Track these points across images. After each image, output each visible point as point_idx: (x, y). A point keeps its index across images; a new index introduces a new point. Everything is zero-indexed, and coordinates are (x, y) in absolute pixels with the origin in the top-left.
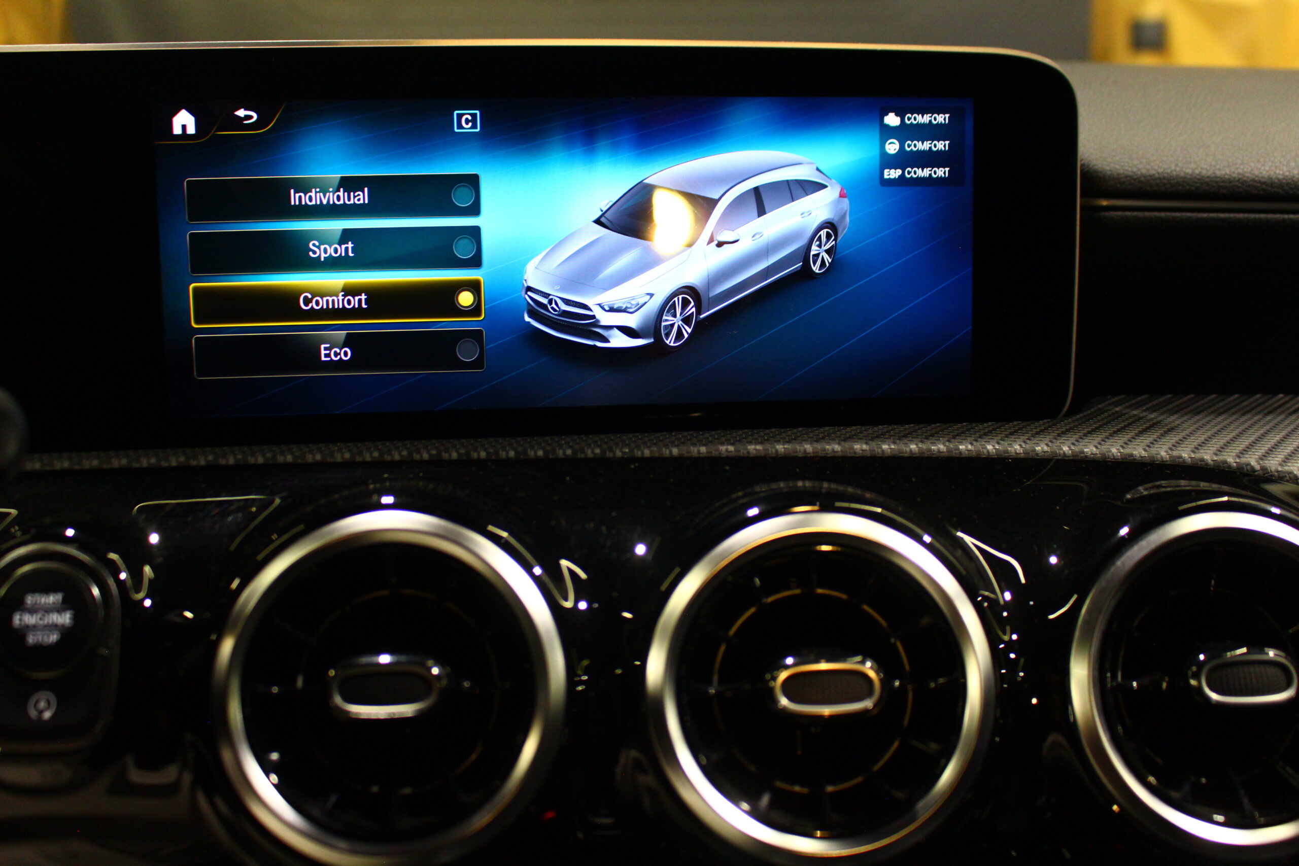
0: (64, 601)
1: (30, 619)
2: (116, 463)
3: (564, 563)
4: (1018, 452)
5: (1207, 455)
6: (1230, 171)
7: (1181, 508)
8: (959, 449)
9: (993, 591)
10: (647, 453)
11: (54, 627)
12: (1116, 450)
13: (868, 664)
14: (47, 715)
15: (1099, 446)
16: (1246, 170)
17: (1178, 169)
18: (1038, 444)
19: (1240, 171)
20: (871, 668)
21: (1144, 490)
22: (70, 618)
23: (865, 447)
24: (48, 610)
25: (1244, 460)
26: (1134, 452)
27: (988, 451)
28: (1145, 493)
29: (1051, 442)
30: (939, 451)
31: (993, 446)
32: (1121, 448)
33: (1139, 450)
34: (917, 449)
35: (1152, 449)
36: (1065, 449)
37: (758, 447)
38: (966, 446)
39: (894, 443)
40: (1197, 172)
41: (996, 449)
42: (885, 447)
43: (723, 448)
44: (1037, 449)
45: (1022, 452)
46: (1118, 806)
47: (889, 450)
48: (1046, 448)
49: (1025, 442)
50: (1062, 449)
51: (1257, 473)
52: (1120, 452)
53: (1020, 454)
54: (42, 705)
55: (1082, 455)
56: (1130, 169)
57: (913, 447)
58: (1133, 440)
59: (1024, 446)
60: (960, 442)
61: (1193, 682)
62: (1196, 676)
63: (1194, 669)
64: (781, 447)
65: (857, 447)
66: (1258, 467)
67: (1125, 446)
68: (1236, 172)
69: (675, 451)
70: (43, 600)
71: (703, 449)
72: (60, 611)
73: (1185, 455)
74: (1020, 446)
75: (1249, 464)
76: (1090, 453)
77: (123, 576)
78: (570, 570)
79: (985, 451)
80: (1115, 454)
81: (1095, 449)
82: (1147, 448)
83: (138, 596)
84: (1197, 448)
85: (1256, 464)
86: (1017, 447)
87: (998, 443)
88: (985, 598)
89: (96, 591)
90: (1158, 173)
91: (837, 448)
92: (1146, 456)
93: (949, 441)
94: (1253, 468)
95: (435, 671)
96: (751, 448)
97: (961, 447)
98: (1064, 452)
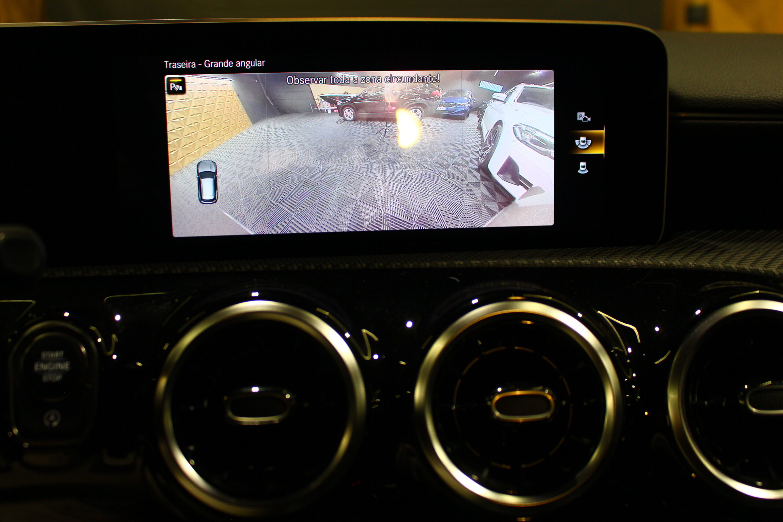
0: (65, 355)
1: (44, 367)
2: (92, 274)
3: (364, 331)
4: (633, 264)
5: (747, 266)
6: (758, 96)
7: (731, 298)
8: (598, 263)
9: (622, 348)
10: (411, 265)
11: (59, 371)
12: (691, 263)
13: (547, 391)
14: (55, 424)
15: (682, 261)
16: (768, 95)
17: (727, 94)
18: (645, 259)
19: (765, 95)
20: (549, 393)
21: (709, 287)
22: (68, 366)
23: (541, 261)
24: (55, 361)
25: (769, 269)
26: (703, 264)
27: (615, 264)
28: (710, 289)
29: (653, 258)
30: (586, 264)
31: (618, 261)
32: (695, 262)
33: (705, 263)
34: (573, 263)
35: (713, 263)
36: (661, 262)
37: (478, 262)
38: (602, 261)
39: (559, 259)
40: (738, 96)
41: (620, 263)
42: (553, 261)
43: (457, 263)
44: (644, 262)
45: (635, 264)
46: (695, 474)
47: (556, 263)
48: (650, 262)
49: (637, 259)
50: (659, 263)
51: (776, 277)
52: (694, 265)
53: (635, 265)
54: (52, 418)
55: (672, 266)
56: (698, 95)
57: (570, 261)
58: (702, 257)
59: (637, 261)
60: (599, 259)
61: (741, 402)
62: (743, 398)
63: (742, 394)
64: (491, 262)
65: (537, 261)
66: (777, 273)
67: (697, 260)
68: (762, 96)
69: (428, 265)
70: (52, 355)
71: (445, 263)
72: (62, 362)
73: (733, 266)
74: (634, 260)
75: (772, 271)
76: (676, 265)
77: (99, 340)
78: (368, 335)
79: (613, 264)
80: (691, 266)
81: (679, 263)
82: (711, 262)
83: (110, 353)
84: (740, 262)
85: (776, 271)
86: (633, 261)
87: (621, 259)
88: (616, 351)
89: (83, 350)
90: (715, 97)
91: (525, 262)
92: (710, 266)
93: (592, 258)
94: (774, 273)
95: (288, 396)
96: (473, 262)
97: (599, 262)
98: (661, 264)
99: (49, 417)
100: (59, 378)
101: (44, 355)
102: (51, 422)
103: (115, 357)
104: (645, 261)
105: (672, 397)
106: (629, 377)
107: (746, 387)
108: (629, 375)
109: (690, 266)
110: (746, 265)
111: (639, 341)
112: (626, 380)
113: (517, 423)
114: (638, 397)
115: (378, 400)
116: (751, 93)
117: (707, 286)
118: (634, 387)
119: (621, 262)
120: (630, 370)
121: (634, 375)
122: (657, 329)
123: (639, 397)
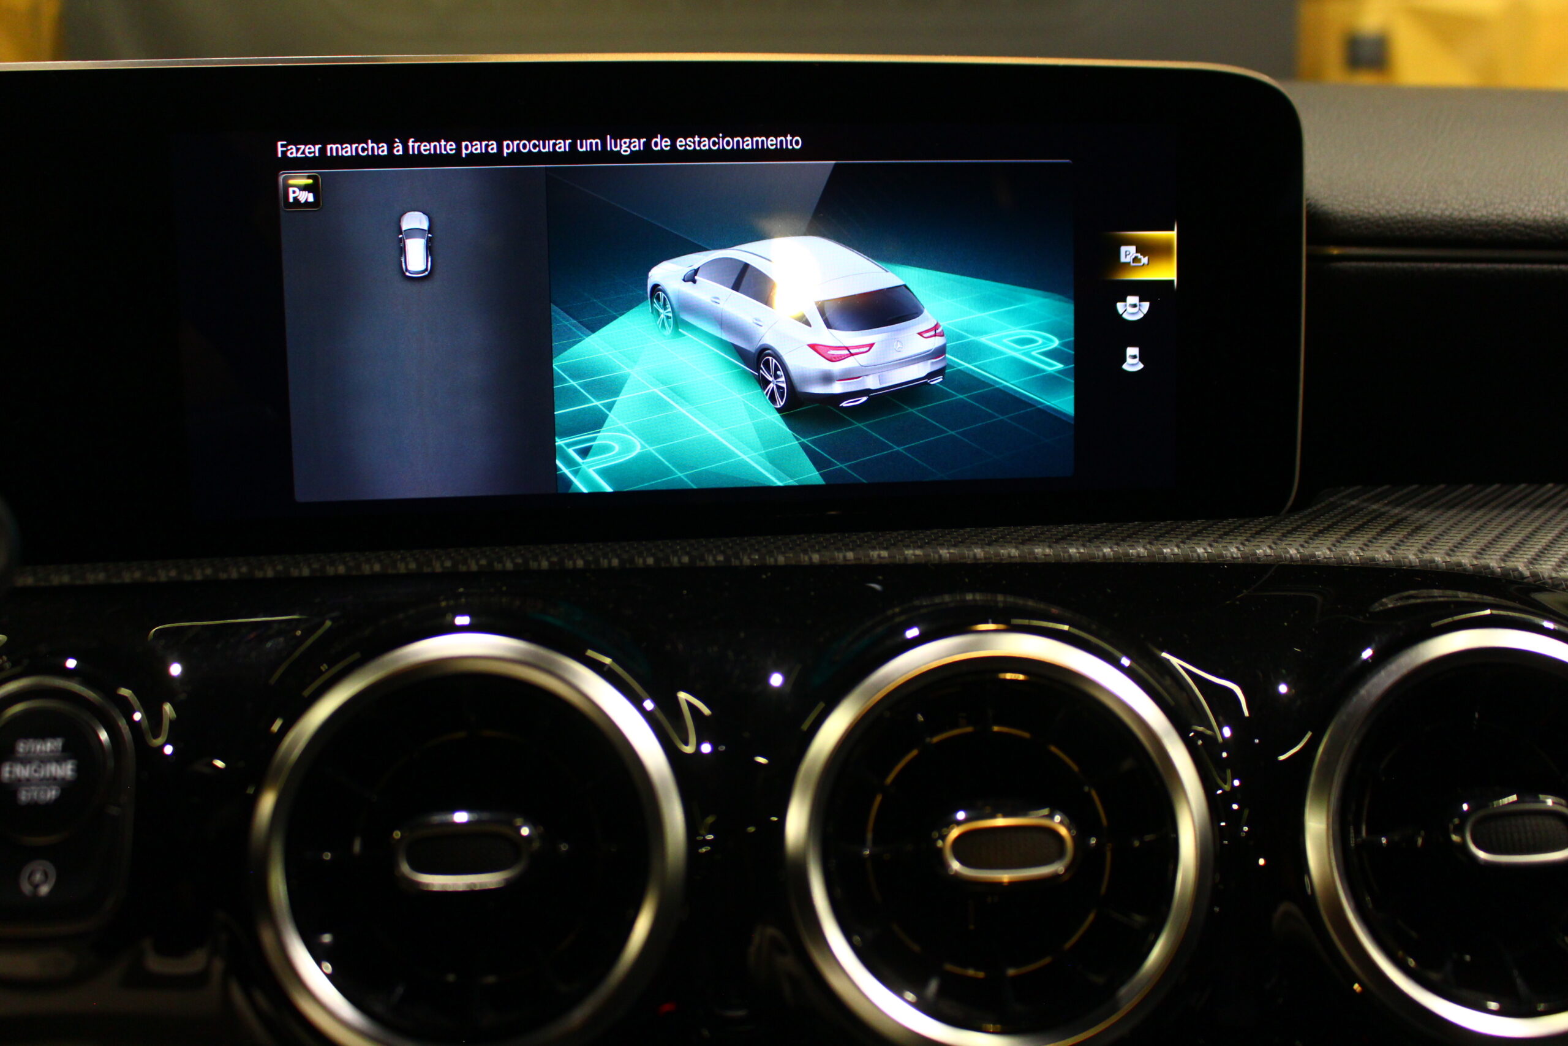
0: (65, 748)
1: (22, 772)
2: (127, 578)
3: (682, 695)
4: (1235, 556)
5: (1466, 559)
6: (1487, 213)
7: (1434, 624)
8: (1163, 553)
9: (1211, 728)
10: (781, 560)
11: (52, 780)
12: (1352, 554)
13: (1057, 819)
14: (44, 890)
15: (1333, 549)
17: (1424, 210)
18: (1258, 545)
19: (1500, 212)
20: (1061, 823)
21: (1389, 603)
22: (72, 770)
23: (1048, 551)
24: (45, 760)
25: (1510, 564)
26: (1376, 556)
27: (1198, 555)
28: (1391, 606)
29: (1275, 543)
30: (1138, 555)
31: (1204, 549)
32: (1359, 551)
33: (1382, 553)
34: (1112, 554)
35: (1397, 552)
36: (1292, 552)
37: (918, 552)
38: (1172, 550)
39: (1084, 546)
40: (1447, 213)
41: (1208, 553)
42: (1073, 551)
43: (874, 554)
44: (1258, 552)
45: (1239, 556)
46: (1361, 985)
47: (1078, 555)
48: (1268, 551)
49: (1243, 544)
50: (1288, 552)
51: (1525, 581)
52: (1359, 556)
54: (38, 877)
55: (1313, 559)
56: (1366, 211)
57: (1107, 550)
58: (1374, 540)
59: (1242, 549)
60: (1165, 544)
61: (1454, 837)
62: (1460, 831)
63: (1456, 821)
64: (945, 553)
65: (1038, 551)
66: (1527, 573)
67: (1365, 548)
68: (1495, 213)
69: (816, 558)
70: (39, 747)
71: (850, 555)
72: (59, 761)
73: (1438, 559)
74: (1237, 548)
75: (1517, 570)
76: (1322, 557)
77: (137, 716)
78: (690, 705)
79: (1195, 555)
80: (1353, 558)
81: (1328, 552)
82: (1392, 551)
83: (158, 742)
84: (1451, 552)
85: (1525, 569)
86: (1234, 550)
87: (1211, 546)
88: (1199, 735)
89: (104, 736)
90: (1401, 215)
91: (1014, 552)
92: (1391, 559)
93: (1150, 543)
94: (1521, 574)
95: (525, 831)
96: (909, 553)
97: (1165, 551)
98: (1291, 556)
99: (31, 874)
100: (52, 794)
101: (22, 747)
102: (36, 886)
103: (168, 750)
104: (1259, 549)
105: (1316, 825)
106: (1227, 786)
107: (1465, 807)
108: (1225, 783)
109: (1350, 558)
110: (1464, 556)
111: (1247, 714)
112: (1220, 792)
113: (997, 885)
114: (1244, 828)
115: (711, 837)
116: (1472, 207)
117: (1384, 600)
118: (1235, 806)
119: (1210, 551)
120: (1229, 772)
121: (1236, 783)
122: (1283, 689)
123: (1247, 829)
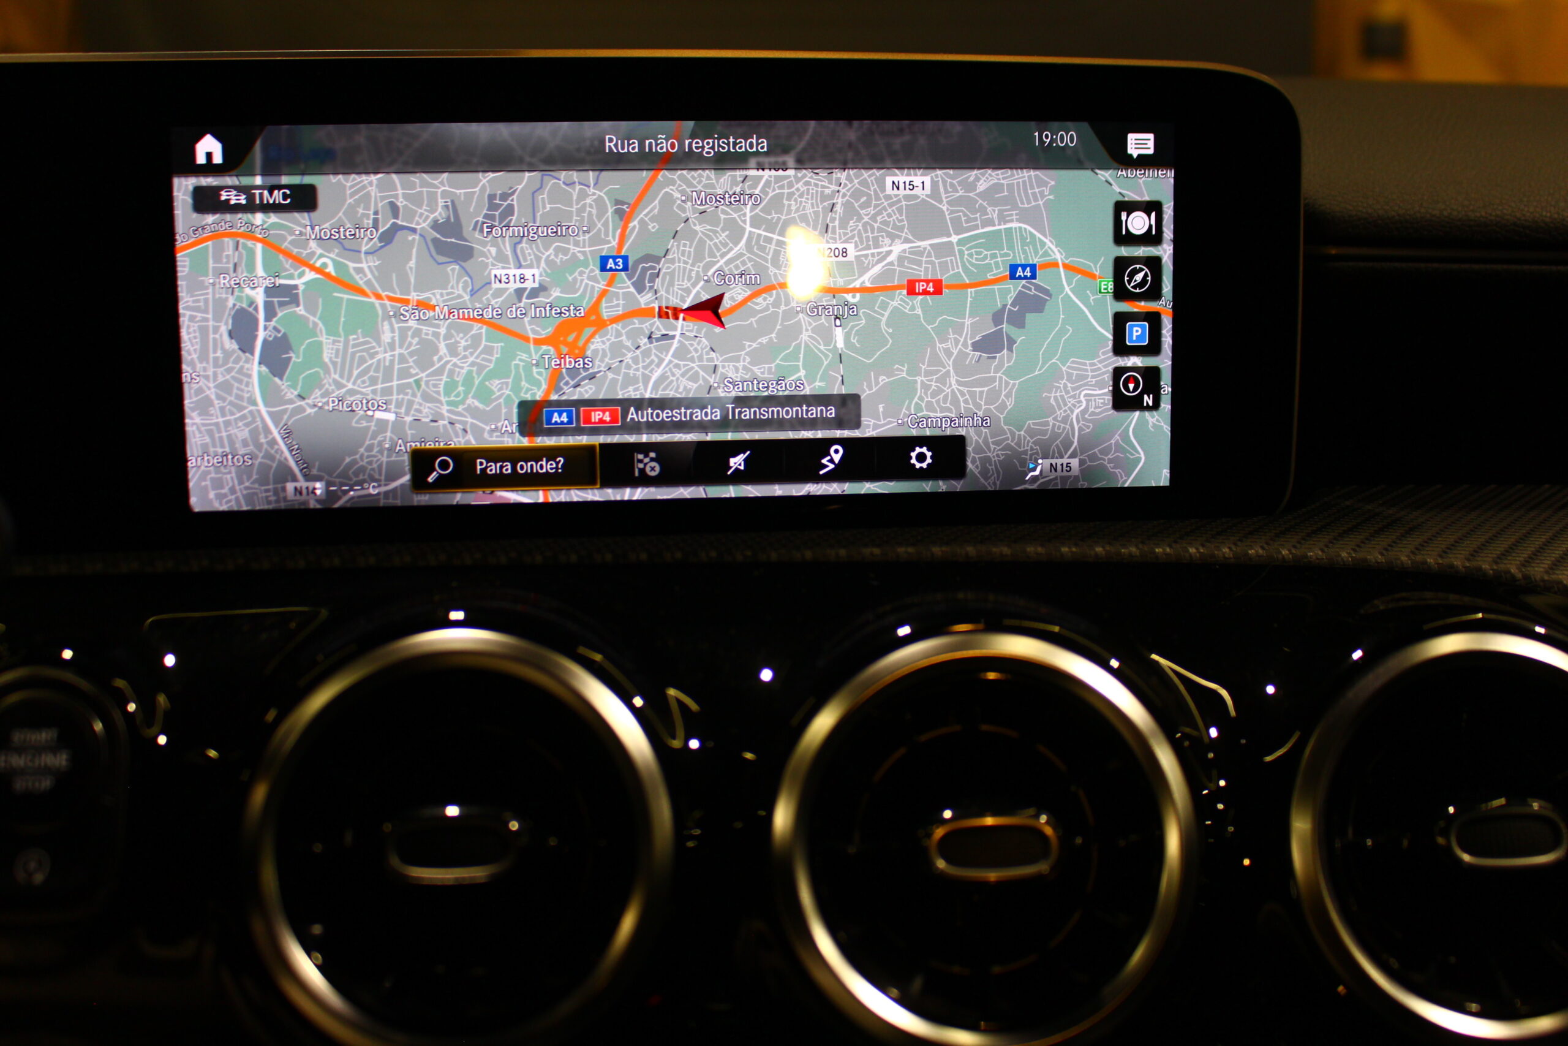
0: (60, 738)
1: (18, 761)
3: (672, 692)
4: (1227, 556)
5: (1458, 561)
6: (1486, 213)
7: (1426, 627)
8: (1154, 552)
9: (1195, 727)
10: (774, 556)
11: (47, 770)
12: (1344, 554)
13: (1043, 819)
14: (39, 878)
15: (1326, 549)
16: (1505, 211)
17: (1423, 210)
18: (1251, 546)
19: (1498, 213)
20: (1047, 823)
21: (1380, 605)
22: (67, 760)
23: (1040, 549)
24: (39, 749)
25: (1502, 567)
26: (1369, 557)
27: (1190, 555)
28: (1382, 607)
29: (1267, 543)
30: (1131, 555)
31: (1197, 549)
32: (1352, 552)
33: (1374, 555)
34: (1104, 553)
35: (1390, 553)
36: (1285, 552)
37: (910, 550)
38: (1164, 550)
39: (1076, 545)
40: (1445, 213)
41: (1200, 552)
42: (1064, 549)
43: (867, 551)
44: (1250, 552)
45: (1231, 556)
46: (1345, 987)
47: (1070, 554)
48: (1261, 551)
49: (1235, 544)
50: (1281, 553)
51: (1518, 583)
52: (1352, 557)
53: (1230, 558)
54: (32, 865)
55: (1306, 560)
56: (1364, 210)
57: (1099, 549)
58: (1367, 542)
59: (1234, 549)
60: (1158, 546)
61: (1441, 840)
62: (1445, 833)
63: (1442, 824)
64: (937, 550)
65: (1030, 549)
66: (1519, 576)
67: (1357, 549)
68: (1494, 214)
69: (808, 555)
70: (33, 738)
71: (843, 552)
72: (54, 749)
73: (1430, 560)
74: (1230, 548)
75: (1509, 572)
76: (1314, 557)
77: (132, 707)
78: (679, 701)
79: (1187, 555)
80: (1345, 559)
81: (1320, 553)
82: (1384, 552)
83: (151, 732)
84: (1444, 553)
85: (1517, 571)
86: (1226, 550)
87: (1203, 546)
88: (1185, 736)
89: (98, 726)
90: (1399, 215)
91: (1006, 550)
92: (1384, 561)
93: (1143, 543)
94: (1513, 576)
95: (514, 826)
96: (901, 550)
97: (1157, 550)
98: (1283, 556)
99: (26, 862)
100: (46, 783)
101: (17, 737)
102: (31, 875)
103: (162, 740)
104: (1251, 549)
105: (1301, 826)
106: (1212, 786)
107: (1451, 810)
108: (1211, 782)
109: (1342, 559)
110: (1457, 558)
111: (1233, 713)
112: (1205, 792)
113: (984, 884)
114: (1229, 828)
115: (698, 832)
116: (1471, 208)
117: (1376, 602)
118: (1220, 806)
119: (1202, 551)
120: (1214, 773)
121: (1222, 783)
122: (1270, 690)
123: (1231, 829)
